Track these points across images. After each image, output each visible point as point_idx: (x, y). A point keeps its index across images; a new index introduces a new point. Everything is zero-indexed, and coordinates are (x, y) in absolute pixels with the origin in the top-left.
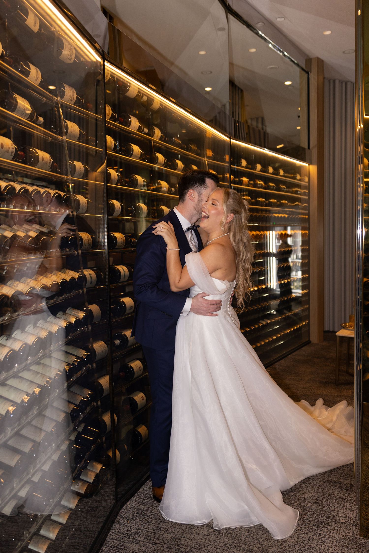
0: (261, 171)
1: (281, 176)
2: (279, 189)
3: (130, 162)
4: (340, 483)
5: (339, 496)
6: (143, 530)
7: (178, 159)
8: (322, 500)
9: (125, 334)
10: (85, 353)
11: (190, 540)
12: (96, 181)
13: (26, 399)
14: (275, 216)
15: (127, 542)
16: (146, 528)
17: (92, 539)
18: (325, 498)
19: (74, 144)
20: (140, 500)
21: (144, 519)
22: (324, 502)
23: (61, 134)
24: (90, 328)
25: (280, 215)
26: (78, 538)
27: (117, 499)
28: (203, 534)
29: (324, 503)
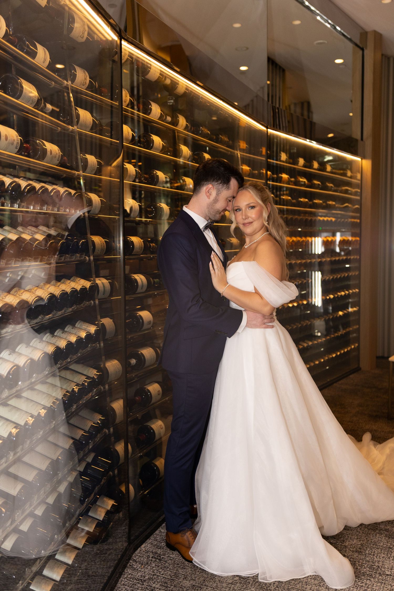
0: (304, 166)
1: (328, 172)
2: (325, 188)
3: (150, 155)
4: (388, 531)
5: (385, 546)
6: (159, 576)
7: (206, 152)
8: (365, 549)
9: (141, 353)
10: (96, 372)
11: (212, 588)
12: (110, 177)
13: (30, 421)
14: (320, 220)
15: (140, 588)
16: (163, 574)
17: (101, 584)
18: (370, 547)
19: (86, 135)
20: (156, 543)
21: (160, 564)
22: (367, 551)
23: (72, 124)
24: (102, 344)
25: (326, 219)
26: (85, 583)
27: (130, 542)
28: (226, 582)
29: (368, 553)
